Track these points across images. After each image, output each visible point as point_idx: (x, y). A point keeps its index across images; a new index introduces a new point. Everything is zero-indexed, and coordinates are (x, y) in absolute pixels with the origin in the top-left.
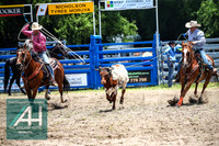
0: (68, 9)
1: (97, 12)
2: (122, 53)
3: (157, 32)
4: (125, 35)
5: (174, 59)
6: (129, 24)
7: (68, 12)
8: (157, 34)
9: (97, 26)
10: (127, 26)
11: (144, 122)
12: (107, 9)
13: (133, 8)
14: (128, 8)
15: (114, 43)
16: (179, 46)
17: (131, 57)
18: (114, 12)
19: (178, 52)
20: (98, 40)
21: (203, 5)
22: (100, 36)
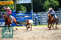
0: (6, 3)
1: (14, 4)
2: (22, 16)
3: (32, 10)
4: (23, 11)
5: (37, 18)
6: (24, 8)
7: (6, 4)
8: (32, 11)
9: (14, 8)
10: (23, 8)
11: (28, 36)
12: (17, 3)
13: (25, 3)
14: (23, 3)
15: (19, 13)
16: (38, 14)
17: (24, 17)
18: (19, 4)
19: (38, 16)
20: (15, 12)
21: (46, 2)
22: (15, 11)
